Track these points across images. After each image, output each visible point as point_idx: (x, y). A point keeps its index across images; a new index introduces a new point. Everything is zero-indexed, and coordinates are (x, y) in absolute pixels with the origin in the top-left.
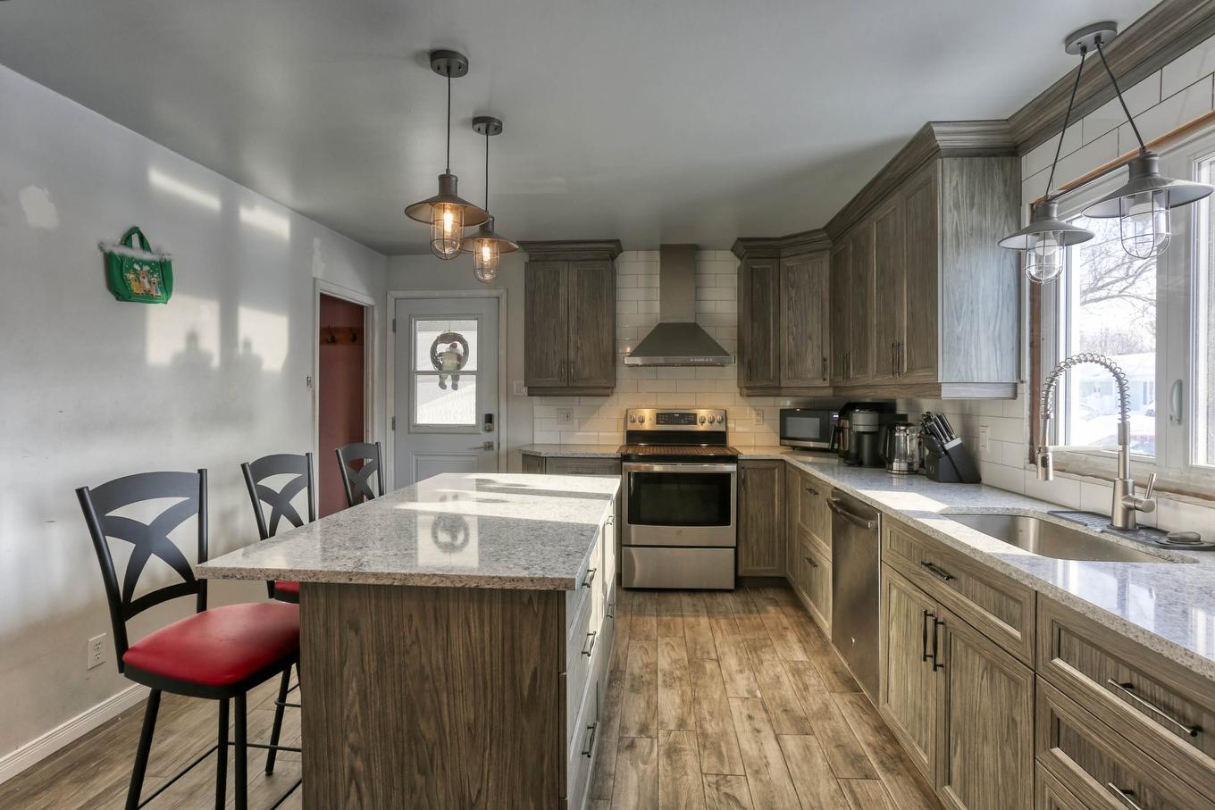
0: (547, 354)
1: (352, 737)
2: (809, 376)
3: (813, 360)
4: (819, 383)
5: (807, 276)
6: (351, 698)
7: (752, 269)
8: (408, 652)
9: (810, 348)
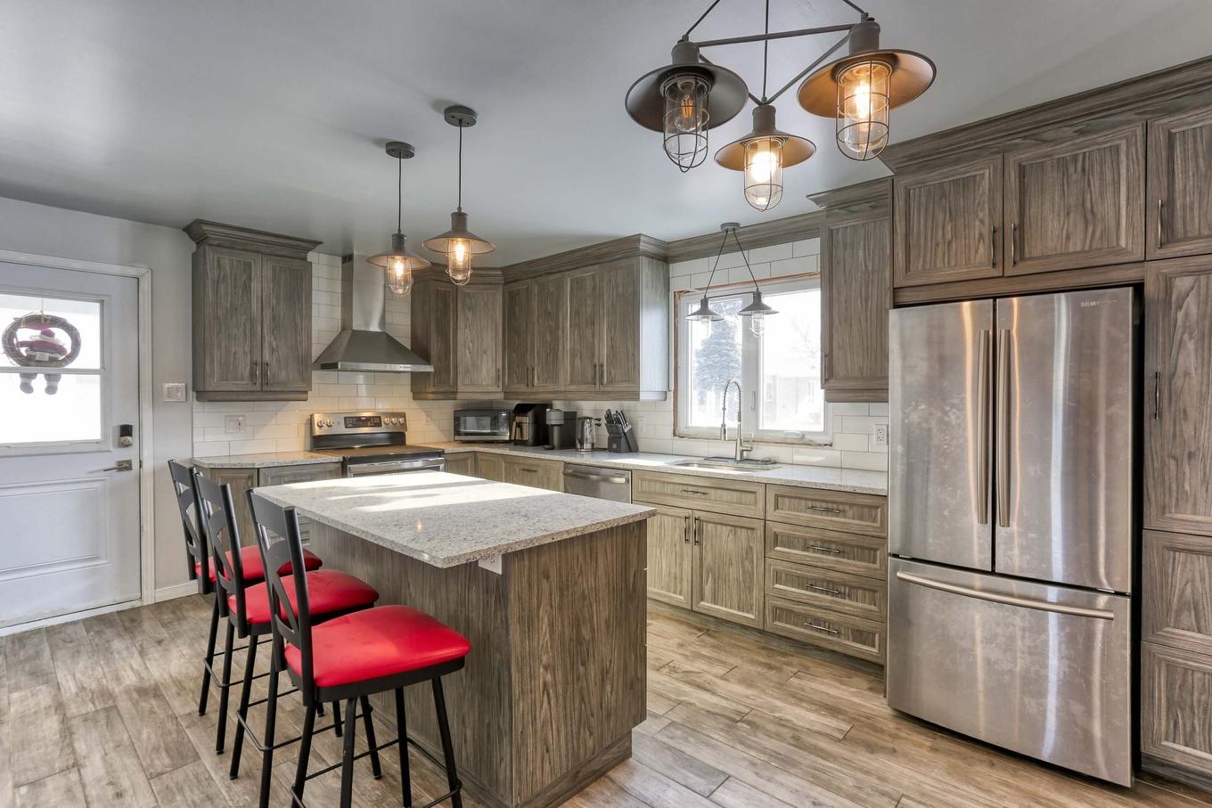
0: (235, 353)
1: (544, 659)
2: (484, 383)
3: (487, 371)
4: (491, 389)
5: (482, 303)
6: (544, 630)
7: (437, 290)
8: (576, 583)
9: (485, 359)
